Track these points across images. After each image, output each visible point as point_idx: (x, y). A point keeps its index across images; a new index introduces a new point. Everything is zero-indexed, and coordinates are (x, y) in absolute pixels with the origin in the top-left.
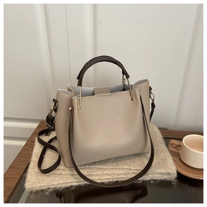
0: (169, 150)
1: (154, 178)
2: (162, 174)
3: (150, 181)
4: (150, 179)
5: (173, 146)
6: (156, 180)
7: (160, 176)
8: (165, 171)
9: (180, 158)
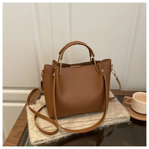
5: (127, 100)
9: (131, 108)
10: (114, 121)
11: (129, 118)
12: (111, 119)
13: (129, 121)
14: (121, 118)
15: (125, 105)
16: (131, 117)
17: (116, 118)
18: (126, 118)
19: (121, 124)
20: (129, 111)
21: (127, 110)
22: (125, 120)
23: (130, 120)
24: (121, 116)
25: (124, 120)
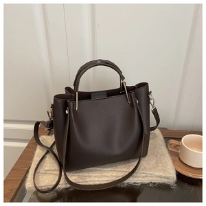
0: (169, 150)
1: (153, 182)
2: (161, 177)
3: (149, 184)
4: (148, 182)
5: (173, 146)
6: (154, 183)
7: (159, 179)
8: (164, 175)
9: (179, 158)
12: (144, 175)
17: (152, 175)
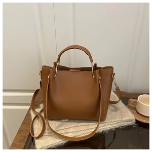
1: (122, 125)
9: (136, 111)
10: (119, 124)
11: (135, 121)
12: (116, 122)
13: (134, 124)
14: (127, 121)
15: (130, 108)
16: (136, 120)
17: (121, 121)
18: (131, 121)
19: (126, 127)
20: (134, 114)
21: (132, 112)
22: (131, 122)
23: (136, 123)
24: (127, 118)
25: (129, 123)
